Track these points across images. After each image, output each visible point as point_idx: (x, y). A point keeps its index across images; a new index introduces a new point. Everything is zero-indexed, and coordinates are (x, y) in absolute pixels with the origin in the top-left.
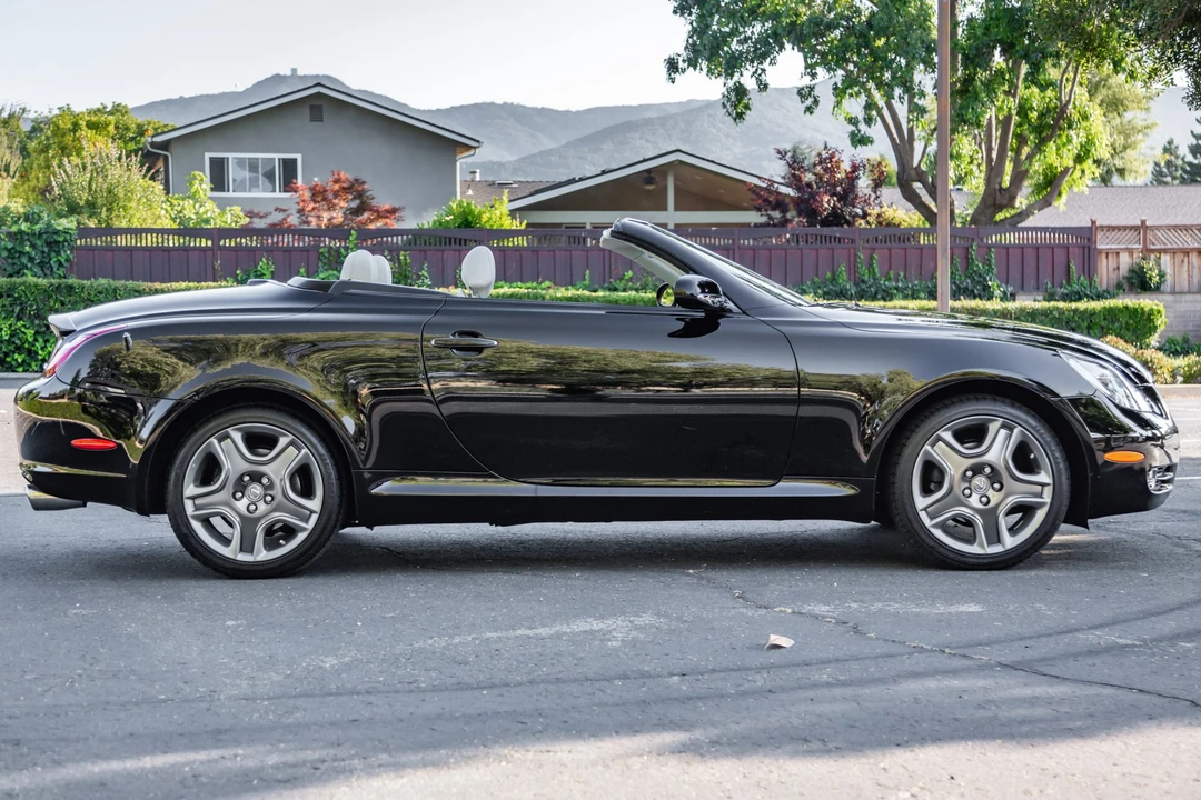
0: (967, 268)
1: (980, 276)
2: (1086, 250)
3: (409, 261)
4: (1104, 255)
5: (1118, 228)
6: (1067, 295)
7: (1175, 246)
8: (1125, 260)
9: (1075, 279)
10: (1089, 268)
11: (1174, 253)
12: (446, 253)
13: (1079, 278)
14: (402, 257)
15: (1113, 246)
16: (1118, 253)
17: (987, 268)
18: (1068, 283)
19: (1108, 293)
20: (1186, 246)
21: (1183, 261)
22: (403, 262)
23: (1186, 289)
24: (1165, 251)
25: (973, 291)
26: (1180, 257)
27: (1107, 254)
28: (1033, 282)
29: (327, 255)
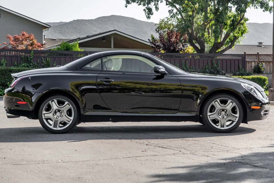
0: (212, 66)
1: (215, 68)
2: (244, 61)
3: (50, 61)
4: (248, 63)
5: (251, 55)
6: (239, 74)
7: (266, 60)
8: (253, 64)
9: (241, 69)
10: (244, 67)
11: (266, 62)
12: (61, 59)
13: (242, 69)
14: (48, 60)
15: (250, 60)
16: (251, 62)
17: (217, 66)
18: (239, 70)
19: (250, 73)
20: (269, 60)
21: (268, 65)
22: (48, 61)
23: (269, 73)
24: (264, 62)
25: (214, 72)
26: (267, 63)
27: (249, 62)
28: (229, 70)
29: (24, 58)
